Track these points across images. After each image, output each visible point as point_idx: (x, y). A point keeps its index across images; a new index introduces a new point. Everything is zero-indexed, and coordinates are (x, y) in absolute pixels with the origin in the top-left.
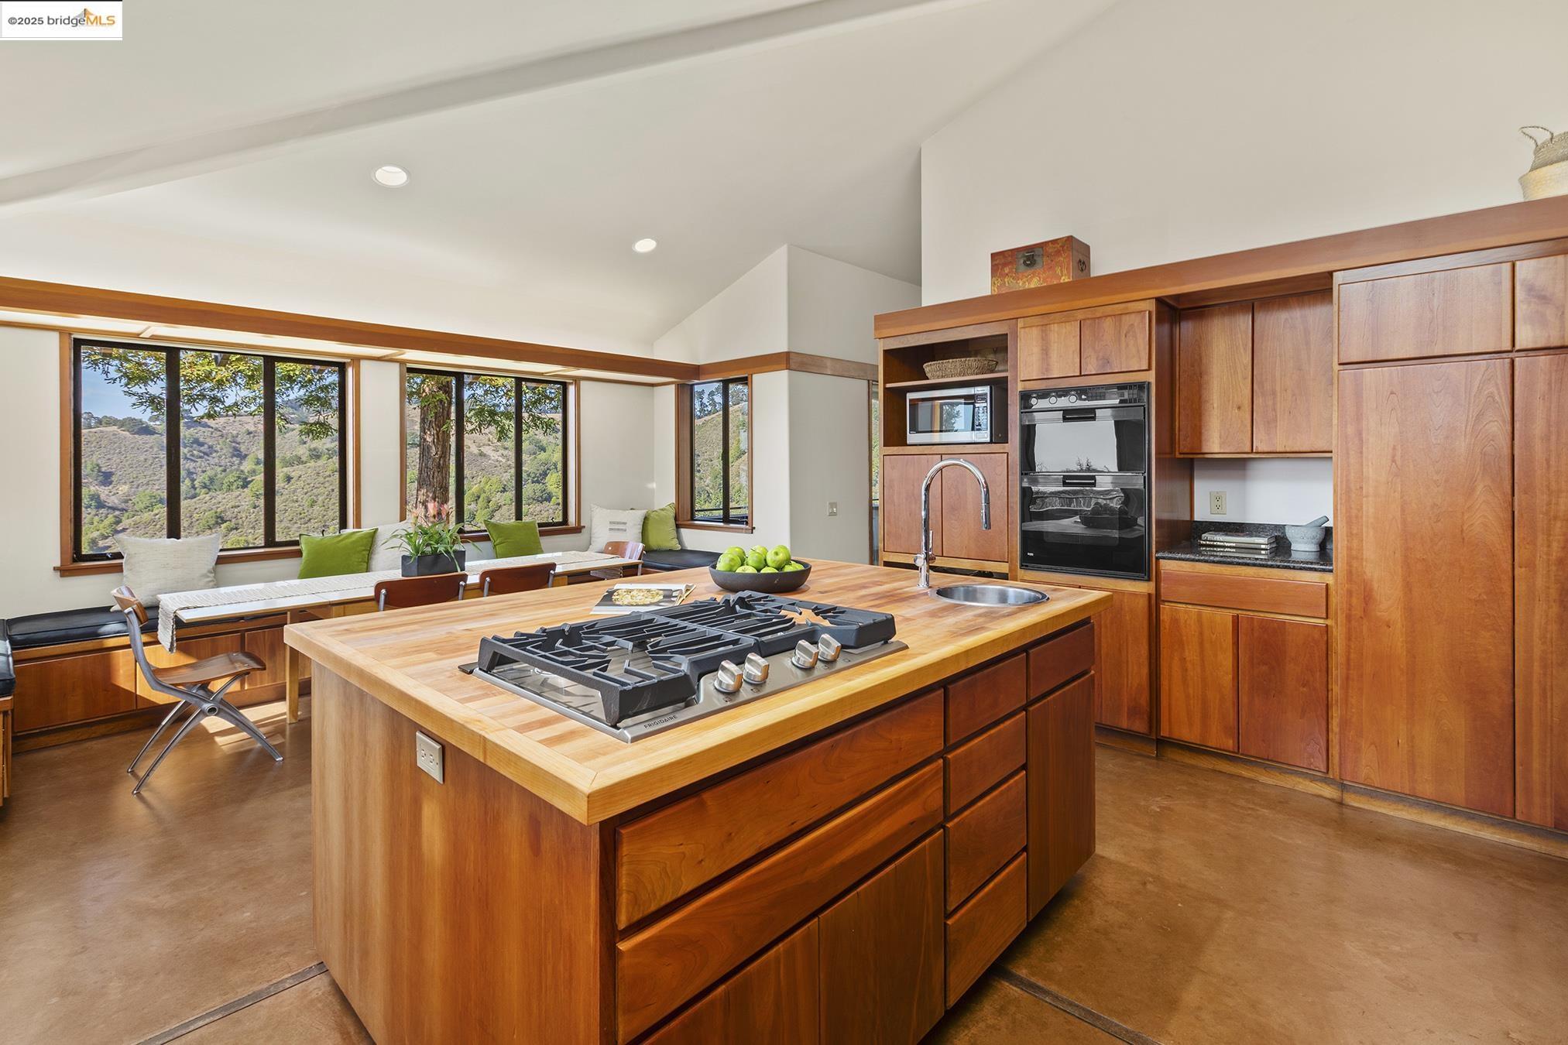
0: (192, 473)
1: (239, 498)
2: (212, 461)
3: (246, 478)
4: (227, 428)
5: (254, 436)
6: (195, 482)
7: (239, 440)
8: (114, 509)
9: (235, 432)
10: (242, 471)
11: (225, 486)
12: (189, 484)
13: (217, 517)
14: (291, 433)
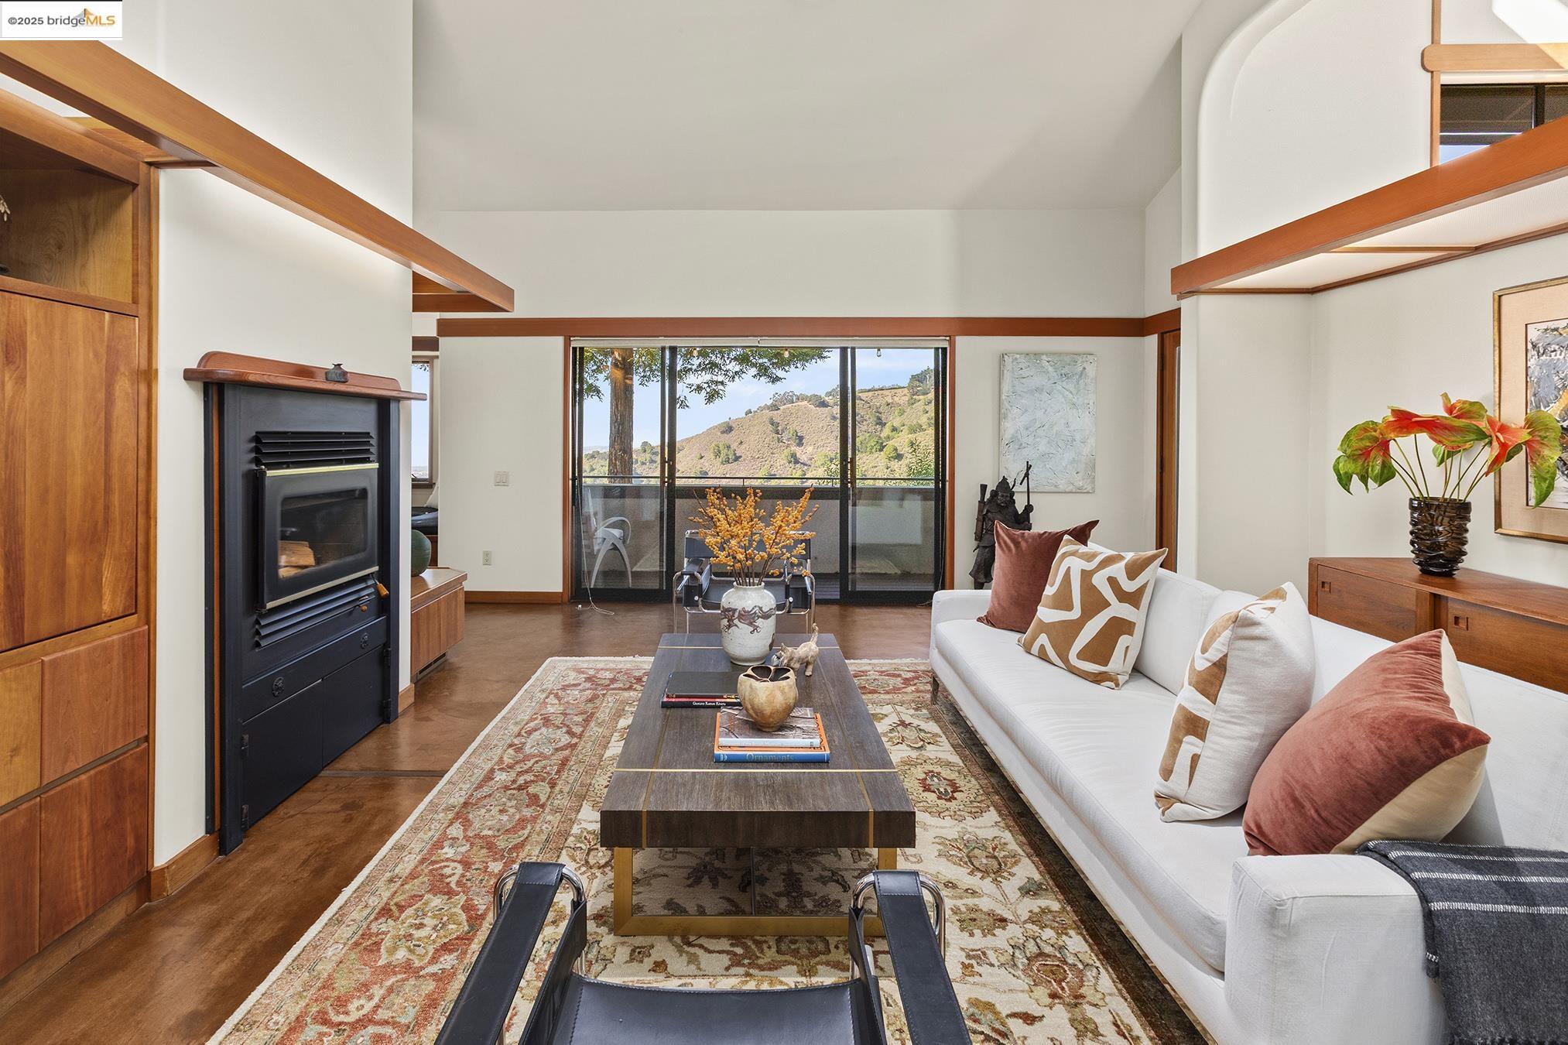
8: (805, 464)
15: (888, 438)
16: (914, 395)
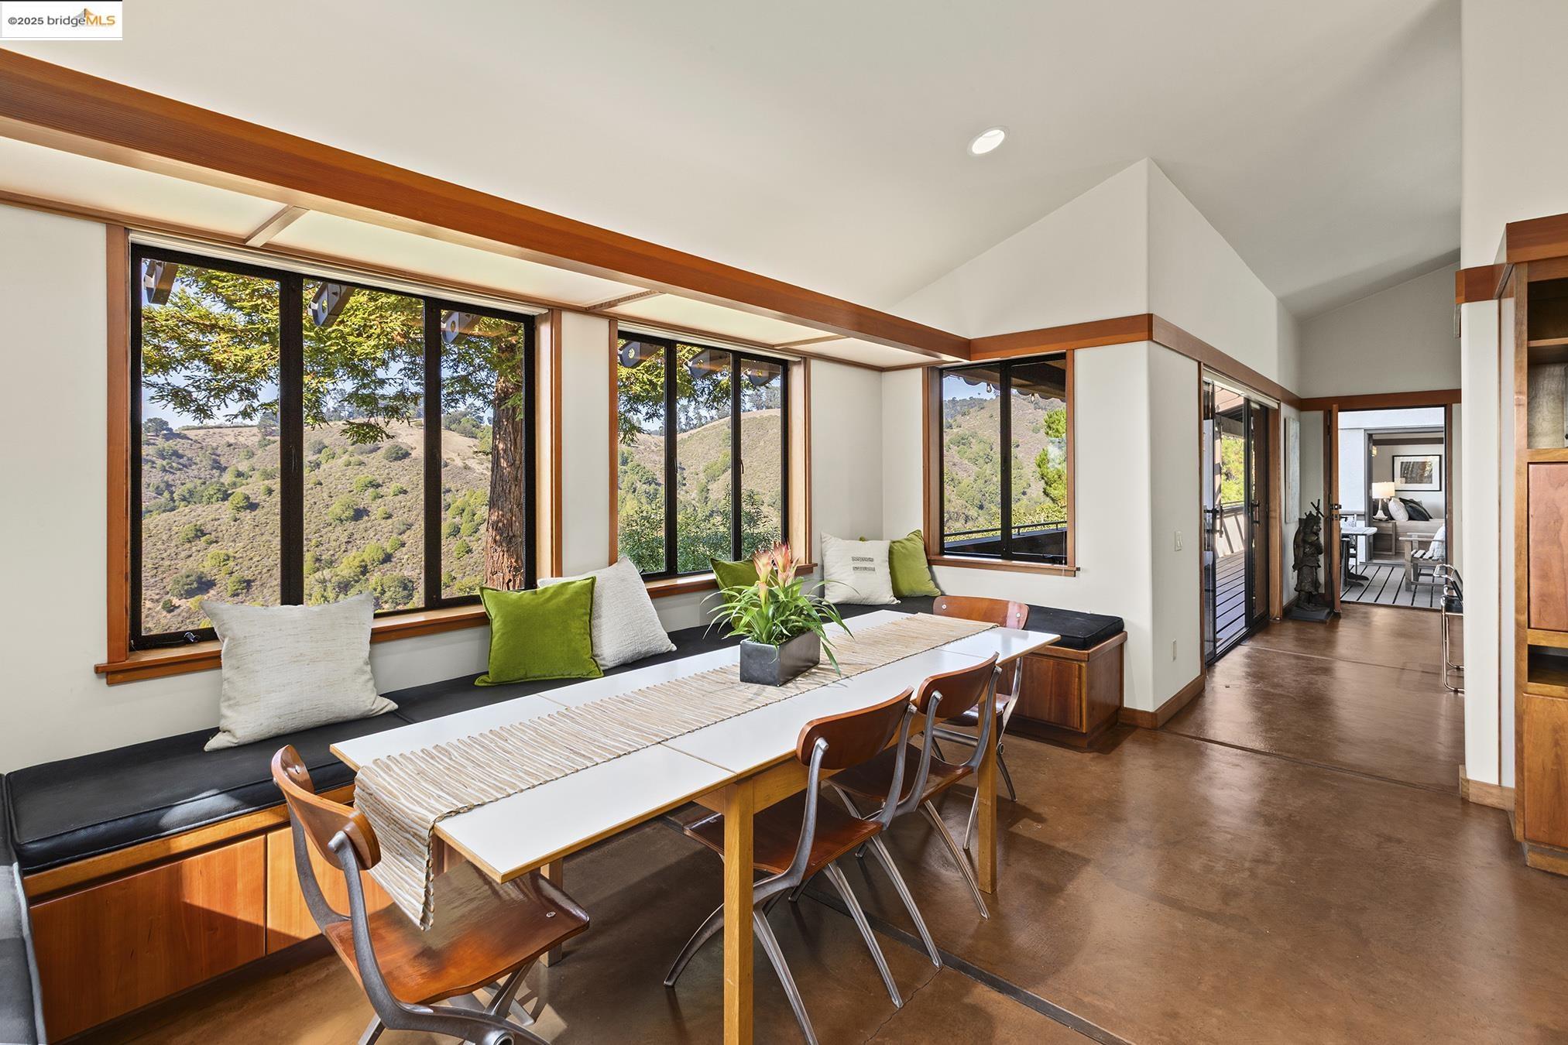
0: (171, 486)
1: (220, 510)
2: (191, 473)
3: (226, 491)
4: (207, 440)
5: (234, 449)
6: (174, 495)
7: (219, 452)
9: (215, 445)
10: (223, 484)
11: (204, 499)
12: (168, 496)
13: (197, 530)
14: (272, 446)
15: (234, 485)
16: (267, 436)
